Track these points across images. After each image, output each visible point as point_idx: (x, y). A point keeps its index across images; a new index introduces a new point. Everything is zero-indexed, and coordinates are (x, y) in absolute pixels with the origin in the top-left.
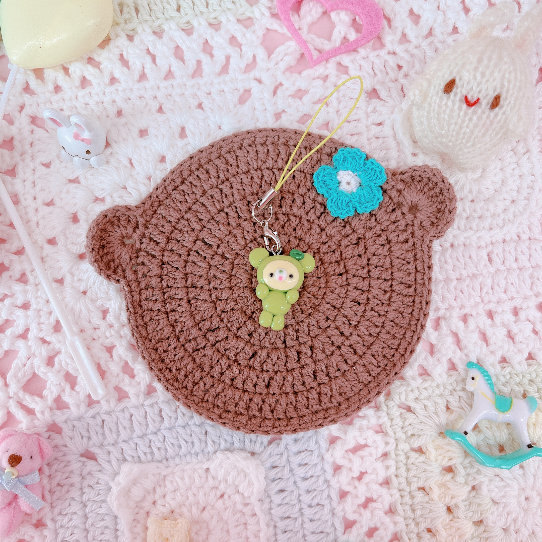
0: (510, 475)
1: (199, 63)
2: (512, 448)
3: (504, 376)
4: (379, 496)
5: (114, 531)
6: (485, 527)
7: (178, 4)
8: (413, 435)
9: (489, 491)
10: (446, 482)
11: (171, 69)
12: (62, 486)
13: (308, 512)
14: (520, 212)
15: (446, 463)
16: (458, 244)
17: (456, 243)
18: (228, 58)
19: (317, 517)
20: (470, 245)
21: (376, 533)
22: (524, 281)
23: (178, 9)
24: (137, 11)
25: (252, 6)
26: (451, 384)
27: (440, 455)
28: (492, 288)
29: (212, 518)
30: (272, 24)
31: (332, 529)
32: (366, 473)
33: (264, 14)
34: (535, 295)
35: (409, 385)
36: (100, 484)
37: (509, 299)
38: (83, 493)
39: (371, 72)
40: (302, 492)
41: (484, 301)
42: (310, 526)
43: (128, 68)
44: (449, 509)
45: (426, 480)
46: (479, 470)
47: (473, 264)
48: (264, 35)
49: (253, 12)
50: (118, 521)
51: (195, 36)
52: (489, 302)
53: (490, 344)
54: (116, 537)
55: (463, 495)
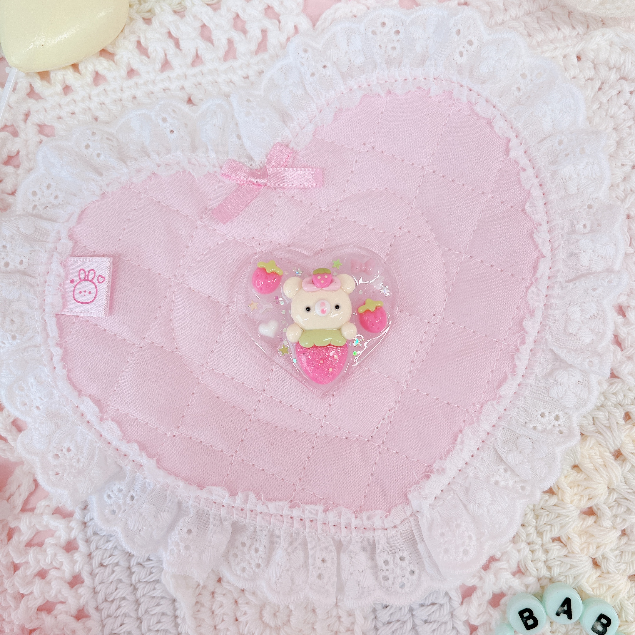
1: (230, 42)
4: (503, 554)
5: (173, 618)
10: (588, 527)
11: (199, 52)
12: (105, 566)
15: (585, 504)
18: (264, 32)
21: (502, 601)
27: (576, 494)
31: (446, 600)
36: (152, 560)
38: (132, 574)
43: (148, 57)
44: (596, 564)
45: (562, 527)
46: (629, 509)
50: (177, 605)
51: (223, 10)
53: (625, 348)
54: (177, 625)
55: (611, 542)
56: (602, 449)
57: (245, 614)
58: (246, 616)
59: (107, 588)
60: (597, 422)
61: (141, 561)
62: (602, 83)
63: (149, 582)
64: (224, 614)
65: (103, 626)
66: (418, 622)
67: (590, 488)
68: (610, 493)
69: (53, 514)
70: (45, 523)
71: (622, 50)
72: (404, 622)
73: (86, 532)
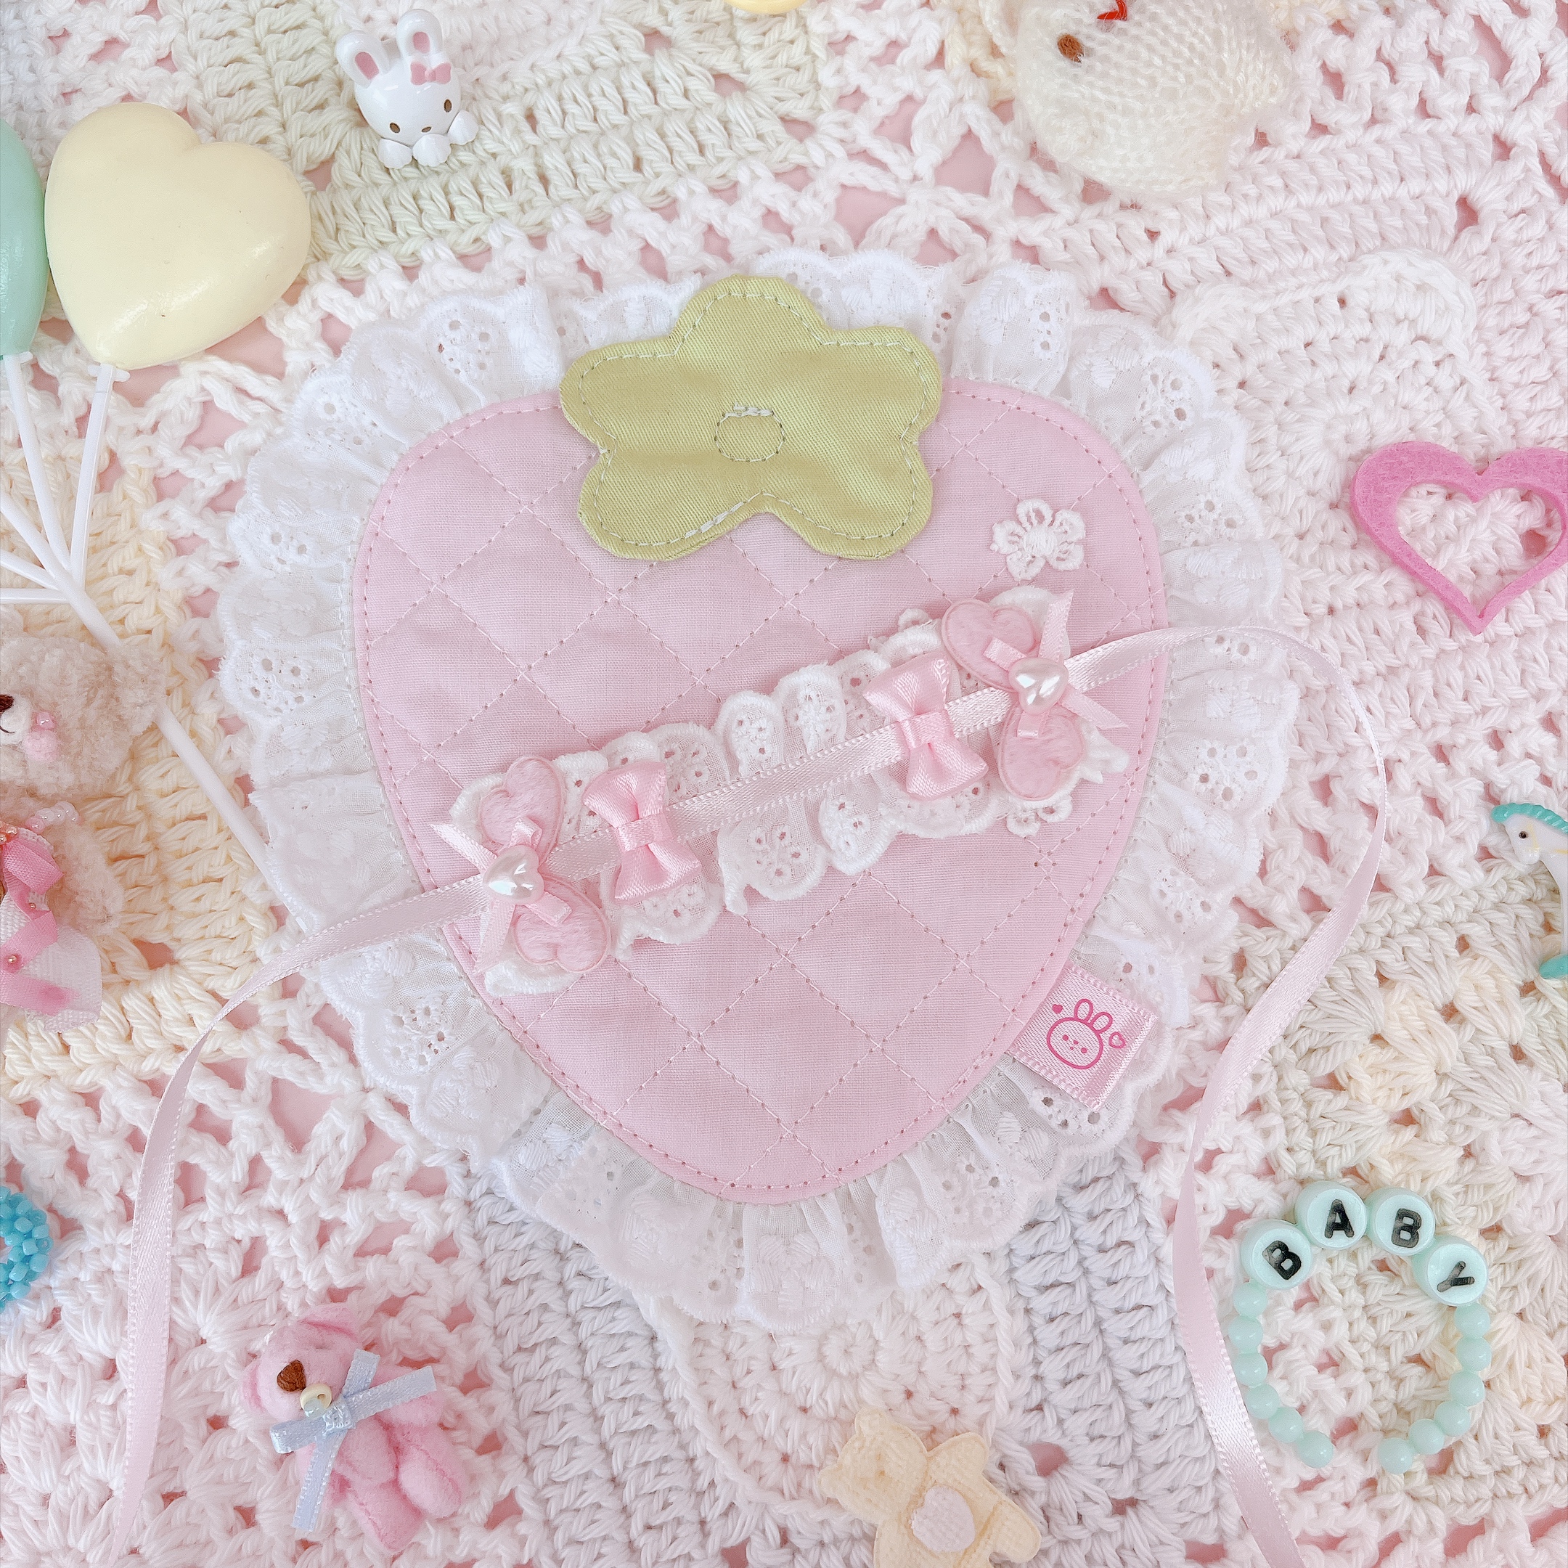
0: (1546, 1111)
2: (1542, 1048)
3: (1494, 887)
4: (1258, 1202)
6: (1510, 1237)
7: (634, 153)
8: (1312, 1051)
9: (1504, 1153)
10: (1407, 1143)
12: (515, 1283)
13: (1099, 1265)
14: (1468, 515)
15: (1398, 1105)
16: (1345, 607)
17: (1339, 605)
19: (1121, 1272)
20: (1371, 602)
22: (1503, 669)
23: (638, 165)
24: (544, 180)
25: (801, 140)
26: (1379, 922)
27: (1380, 1088)
28: (1436, 694)
29: (879, 1311)
30: (852, 174)
32: (1219, 1151)
33: (830, 155)
34: (1533, 696)
35: (1284, 934)
37: (1477, 714)
38: (567, 1294)
39: (1091, 250)
40: (1079, 1220)
41: (1424, 726)
42: (1108, 1298)
45: (1358, 1149)
46: (1475, 1108)
47: (1385, 645)
48: (838, 200)
49: (806, 154)
50: (659, 1346)
51: (685, 219)
52: (1434, 724)
53: (1450, 821)
54: (660, 1386)
55: (1446, 1169)
56: (1422, 1003)
57: (790, 1354)
58: (792, 1358)
59: (521, 1324)
60: (1410, 955)
61: (583, 1267)
62: (1386, 348)
63: (600, 1309)
64: (751, 1358)
65: (517, 1400)
66: (1112, 1342)
67: (1405, 1073)
68: (1440, 1083)
69: (406, 1189)
70: (391, 1207)
71: (1418, 287)
72: (1087, 1346)
73: (474, 1221)
